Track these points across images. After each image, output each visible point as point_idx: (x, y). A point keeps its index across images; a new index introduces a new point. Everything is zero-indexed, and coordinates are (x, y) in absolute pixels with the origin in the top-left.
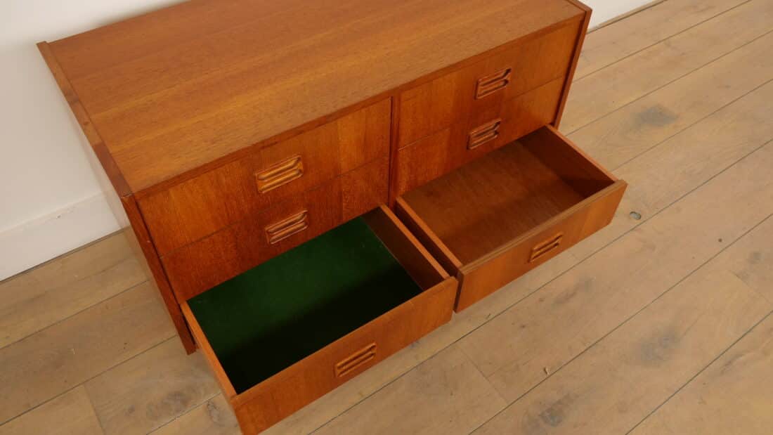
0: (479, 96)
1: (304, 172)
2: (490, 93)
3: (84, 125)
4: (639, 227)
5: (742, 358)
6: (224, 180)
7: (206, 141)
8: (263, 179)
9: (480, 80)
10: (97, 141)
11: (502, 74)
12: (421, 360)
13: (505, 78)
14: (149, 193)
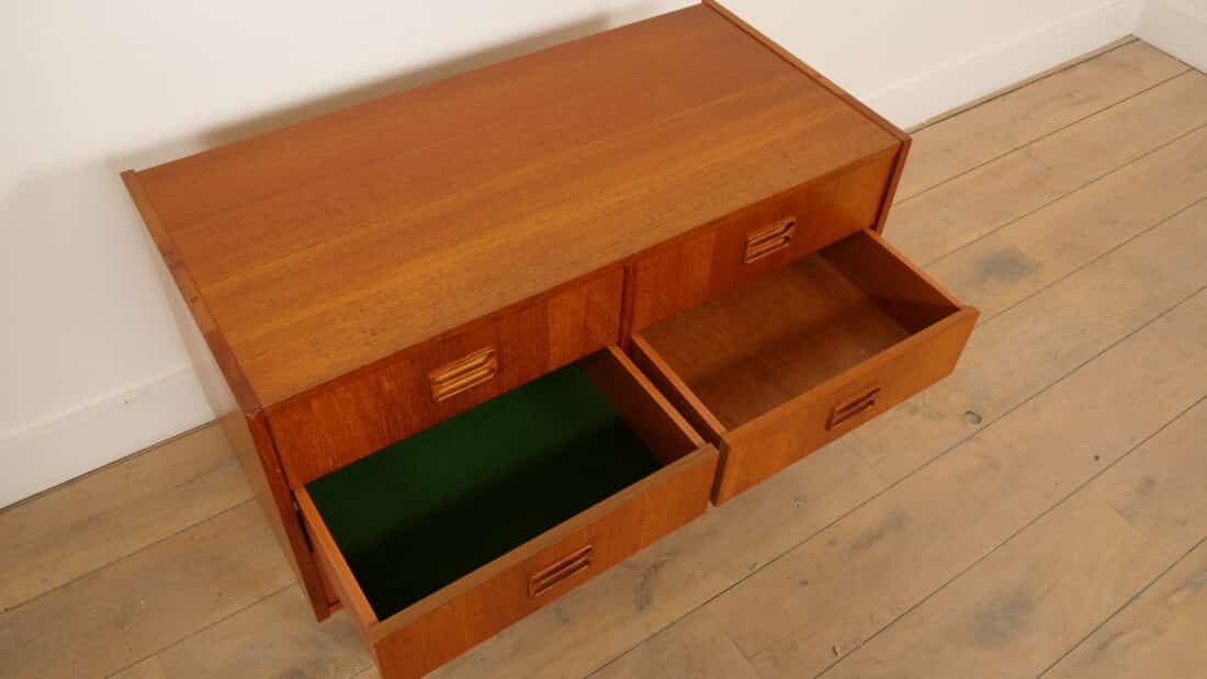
0: (749, 259)
1: (499, 370)
2: (762, 256)
3: (192, 301)
4: (979, 435)
5: (1123, 639)
6: (387, 386)
7: (364, 332)
8: (441, 382)
9: (750, 238)
10: (211, 327)
11: (781, 229)
12: (655, 630)
13: (786, 234)
14: (283, 408)
